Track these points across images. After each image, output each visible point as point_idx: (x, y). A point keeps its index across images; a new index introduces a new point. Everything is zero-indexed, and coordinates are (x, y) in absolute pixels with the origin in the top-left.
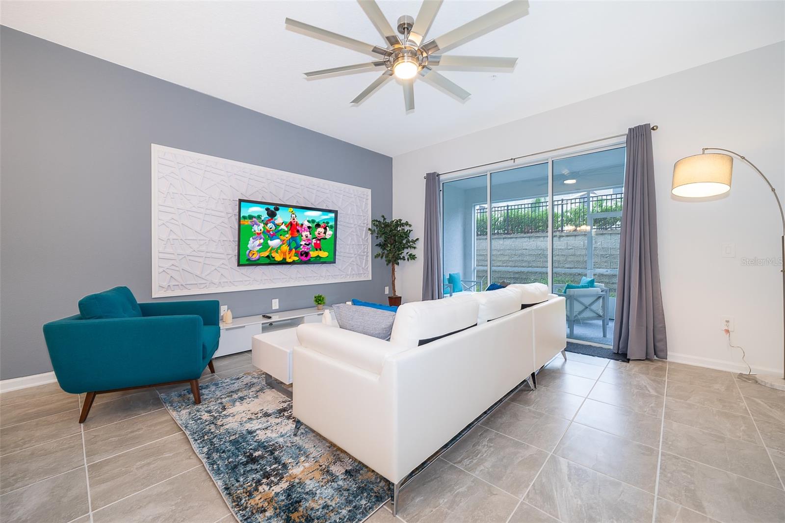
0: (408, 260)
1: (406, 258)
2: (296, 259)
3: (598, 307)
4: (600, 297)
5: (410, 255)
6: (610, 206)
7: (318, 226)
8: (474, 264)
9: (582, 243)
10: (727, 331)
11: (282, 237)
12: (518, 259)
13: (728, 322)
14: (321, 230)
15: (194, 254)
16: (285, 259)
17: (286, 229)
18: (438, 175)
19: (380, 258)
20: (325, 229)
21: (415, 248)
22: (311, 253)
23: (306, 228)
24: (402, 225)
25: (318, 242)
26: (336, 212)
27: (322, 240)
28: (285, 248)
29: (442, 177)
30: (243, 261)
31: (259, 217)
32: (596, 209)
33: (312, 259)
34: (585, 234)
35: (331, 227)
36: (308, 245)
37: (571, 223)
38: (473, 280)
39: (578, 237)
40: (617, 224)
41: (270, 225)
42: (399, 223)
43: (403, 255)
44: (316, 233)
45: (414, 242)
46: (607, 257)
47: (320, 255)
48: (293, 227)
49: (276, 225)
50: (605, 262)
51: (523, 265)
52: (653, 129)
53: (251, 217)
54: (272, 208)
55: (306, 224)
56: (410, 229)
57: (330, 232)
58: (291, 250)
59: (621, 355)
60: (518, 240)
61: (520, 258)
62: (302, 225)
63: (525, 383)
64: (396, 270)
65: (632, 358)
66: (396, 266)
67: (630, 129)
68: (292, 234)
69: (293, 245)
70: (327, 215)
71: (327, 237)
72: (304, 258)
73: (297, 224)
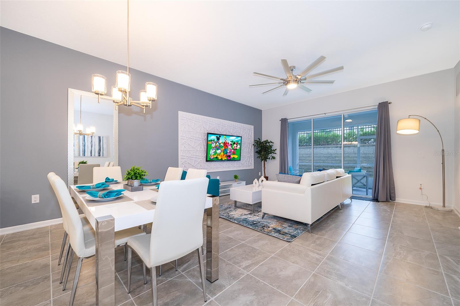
0: (272, 159)
1: (271, 158)
2: (226, 158)
3: (364, 181)
4: (364, 177)
5: (273, 157)
6: (368, 131)
7: (234, 143)
8: (298, 161)
9: (353, 151)
10: (421, 188)
11: (221, 149)
12: (318, 159)
13: (421, 185)
14: (235, 145)
15: (192, 156)
16: (222, 158)
17: (223, 145)
18: (287, 119)
19: (258, 158)
20: (237, 145)
21: (276, 153)
22: (231, 156)
23: (230, 145)
24: (269, 143)
25: (234, 151)
26: (241, 137)
27: (236, 150)
28: (222, 153)
29: (288, 120)
30: (208, 159)
31: (214, 140)
32: (360, 132)
33: (232, 159)
34: (355, 146)
35: (239, 144)
36: (230, 152)
37: (346, 140)
38: (297, 169)
39: (351, 147)
40: (371, 140)
41: (218, 144)
42: (266, 142)
43: (269, 157)
44: (234, 147)
45: (274, 150)
46: (366, 158)
47: (235, 157)
48: (226, 144)
49: (220, 144)
50: (365, 161)
51: (321, 162)
52: (389, 103)
53: (211, 140)
54: (218, 136)
55: (230, 143)
56: (273, 144)
57: (239, 146)
58: (224, 154)
59: (376, 199)
60: (318, 149)
61: (319, 159)
62: (228, 143)
63: (338, 207)
64: (266, 164)
65: (380, 201)
66: (266, 162)
67: (379, 103)
68: (225, 147)
69: (225, 152)
70: (238, 138)
71: (238, 148)
72: (228, 158)
73: (227, 143)
